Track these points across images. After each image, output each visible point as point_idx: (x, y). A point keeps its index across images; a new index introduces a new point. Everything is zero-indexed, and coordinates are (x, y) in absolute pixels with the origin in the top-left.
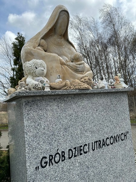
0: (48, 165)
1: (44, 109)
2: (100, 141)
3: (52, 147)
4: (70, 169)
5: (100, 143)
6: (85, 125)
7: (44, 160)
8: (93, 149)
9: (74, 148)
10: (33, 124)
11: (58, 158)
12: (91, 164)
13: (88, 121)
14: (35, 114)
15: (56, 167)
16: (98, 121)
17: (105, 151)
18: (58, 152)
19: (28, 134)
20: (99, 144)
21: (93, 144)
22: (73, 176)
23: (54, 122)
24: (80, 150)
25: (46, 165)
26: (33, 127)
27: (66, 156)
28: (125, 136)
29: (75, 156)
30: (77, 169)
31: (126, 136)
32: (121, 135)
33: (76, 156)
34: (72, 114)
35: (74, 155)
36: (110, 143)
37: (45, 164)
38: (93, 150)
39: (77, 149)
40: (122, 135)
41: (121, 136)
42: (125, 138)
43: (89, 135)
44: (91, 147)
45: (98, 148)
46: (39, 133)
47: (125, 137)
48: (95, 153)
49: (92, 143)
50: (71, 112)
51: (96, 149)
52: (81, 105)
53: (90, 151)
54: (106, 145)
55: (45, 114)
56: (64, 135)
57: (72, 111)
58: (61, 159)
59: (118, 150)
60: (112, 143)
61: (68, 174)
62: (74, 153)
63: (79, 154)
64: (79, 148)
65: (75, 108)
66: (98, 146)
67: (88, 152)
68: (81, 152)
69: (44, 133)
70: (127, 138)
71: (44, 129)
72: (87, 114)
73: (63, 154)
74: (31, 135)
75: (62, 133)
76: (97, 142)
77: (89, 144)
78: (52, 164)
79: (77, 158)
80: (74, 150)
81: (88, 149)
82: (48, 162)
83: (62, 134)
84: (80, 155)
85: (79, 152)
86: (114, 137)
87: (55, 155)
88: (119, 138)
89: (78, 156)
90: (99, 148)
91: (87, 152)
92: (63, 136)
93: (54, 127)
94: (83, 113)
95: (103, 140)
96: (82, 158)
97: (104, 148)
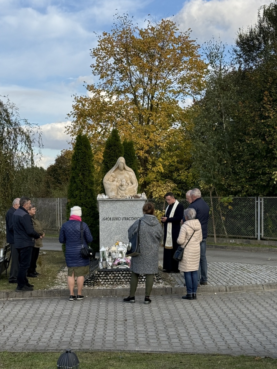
0: (105, 220)
1: (105, 204)
3: (107, 215)
6: (120, 211)
9: (115, 218)
10: (102, 208)
11: (109, 219)
14: (102, 205)
22: (113, 226)
23: (108, 208)
27: (112, 219)
30: (115, 224)
46: (103, 211)
52: (119, 204)
88: (136, 218)
90: (125, 220)
92: (111, 213)
94: (120, 207)
95: (128, 218)
96: (118, 221)
97: (128, 221)
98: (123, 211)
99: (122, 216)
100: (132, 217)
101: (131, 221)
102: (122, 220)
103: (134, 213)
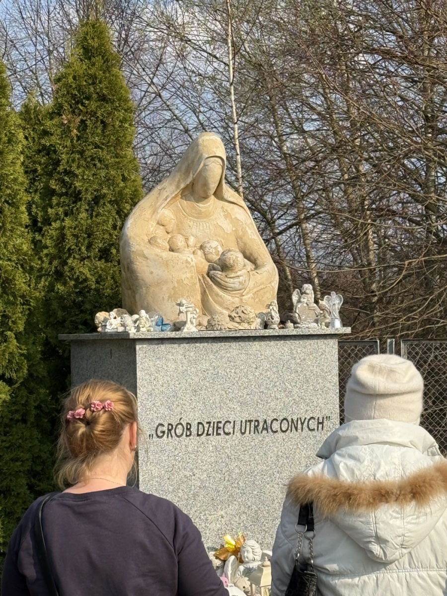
0: (166, 435)
1: (164, 358)
2: (257, 421)
3: (172, 413)
4: (197, 452)
5: (258, 425)
6: (230, 390)
7: (160, 429)
8: (243, 431)
9: (207, 423)
11: (181, 432)
12: (236, 454)
13: (236, 384)
15: (176, 442)
16: (257, 386)
17: (266, 440)
18: (182, 421)
19: (142, 389)
20: (256, 427)
21: (244, 425)
22: (202, 462)
23: (177, 379)
24: (217, 428)
25: (163, 436)
26: (148, 381)
27: (194, 430)
28: (319, 423)
29: (208, 434)
30: (209, 455)
31: (322, 423)
32: (309, 420)
33: (210, 435)
34: (207, 370)
36: (279, 430)
37: (162, 434)
38: (243, 434)
39: (212, 425)
40: (313, 420)
41: (308, 422)
42: (318, 427)
43: (235, 407)
44: (237, 427)
45: (252, 433)
46: (156, 390)
47: (320, 426)
48: (245, 438)
49: (242, 421)
50: (205, 365)
52: (225, 357)
53: (235, 433)
54: (269, 430)
55: (164, 365)
56: (191, 400)
57: (207, 365)
58: (185, 433)
59: (297, 445)
60: (284, 429)
61: (195, 457)
62: (206, 429)
63: (215, 433)
64: (215, 424)
65: (214, 360)
66: (252, 429)
67: (232, 434)
68: (219, 432)
69: (162, 392)
70: (325, 429)
71: (162, 386)
72: (235, 373)
73: (189, 427)
74: (145, 391)
75: (188, 396)
76: (250, 421)
77: (234, 422)
78: (172, 436)
79: (211, 437)
80: (206, 426)
81: (232, 430)
82: (166, 432)
83: (188, 398)
84: (217, 435)
85: (215, 430)
86: (290, 419)
87: (177, 426)
88: (302, 424)
89: (213, 435)
90: (254, 433)
91: (230, 433)
92: (190, 402)
93: (177, 386)
94: (228, 370)
95: (265, 422)
96: (220, 441)
97: (266, 435)
98: (245, 388)
99: (239, 415)
100: (285, 419)
101: (280, 435)
102: (239, 431)
103: (291, 399)
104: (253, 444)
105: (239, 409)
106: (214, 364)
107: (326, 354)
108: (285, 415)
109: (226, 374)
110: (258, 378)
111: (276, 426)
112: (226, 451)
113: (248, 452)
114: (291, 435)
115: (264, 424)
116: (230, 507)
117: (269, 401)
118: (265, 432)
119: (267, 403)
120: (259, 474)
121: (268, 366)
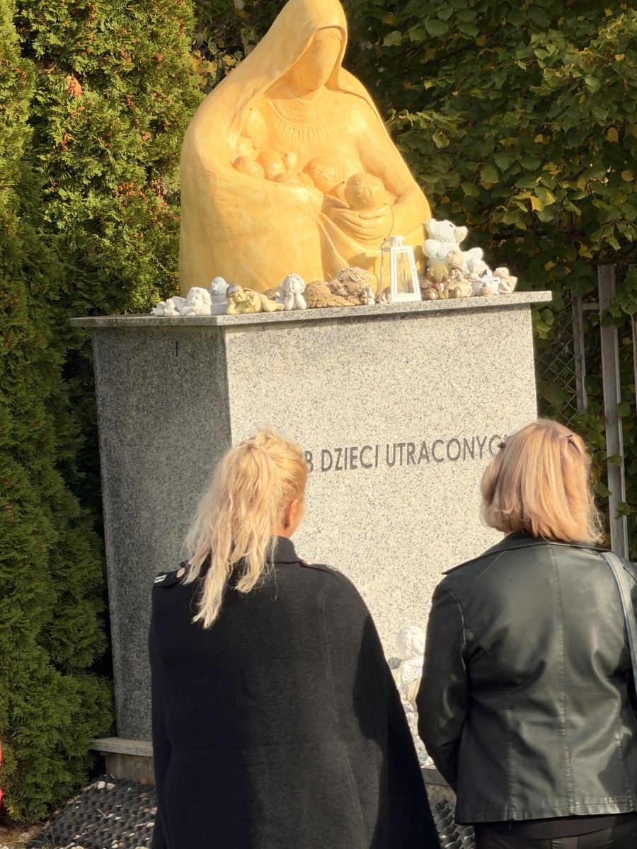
1: (267, 353)
2: (412, 444)
4: (323, 495)
5: (413, 452)
6: (368, 398)
8: (391, 462)
9: (336, 450)
10: (245, 382)
12: (381, 497)
13: (376, 388)
14: (248, 362)
16: (409, 391)
17: (427, 473)
19: (236, 401)
20: (410, 454)
21: (391, 450)
22: (331, 511)
23: (289, 384)
24: (352, 458)
26: (245, 388)
27: (316, 462)
29: (338, 468)
30: (341, 499)
32: (492, 440)
33: (340, 468)
34: (333, 368)
35: (334, 464)
36: (445, 457)
38: (392, 464)
39: (343, 453)
40: (497, 440)
41: (490, 442)
43: (377, 424)
44: (382, 455)
45: (405, 463)
46: (257, 402)
48: (394, 473)
49: (388, 446)
50: (329, 361)
51: (398, 462)
52: (358, 346)
53: (378, 465)
54: (431, 458)
55: (267, 363)
56: (311, 415)
60: (453, 456)
61: (320, 504)
62: (335, 460)
63: (348, 466)
64: (349, 452)
65: (343, 353)
66: (405, 457)
67: (374, 466)
68: (354, 463)
69: (267, 405)
71: (267, 396)
72: (375, 371)
74: (241, 405)
75: (305, 409)
76: (401, 445)
77: (377, 447)
79: (342, 473)
80: (335, 455)
81: (374, 459)
83: (306, 413)
84: (351, 469)
85: (349, 461)
86: (461, 441)
88: (481, 446)
89: (346, 468)
90: (408, 463)
91: (371, 465)
92: (309, 418)
93: (289, 394)
94: (365, 367)
95: (424, 445)
96: (357, 477)
97: (425, 466)
98: (391, 393)
99: (385, 436)
100: (453, 440)
101: (448, 465)
102: (385, 461)
103: (461, 408)
104: (406, 480)
105: (383, 426)
106: (342, 359)
107: (515, 335)
108: (453, 435)
109: (360, 373)
110: (410, 378)
111: (440, 451)
112: (366, 493)
113: (400, 493)
114: (465, 464)
115: (422, 450)
116: (376, 578)
117: (429, 413)
118: (424, 461)
119: (425, 415)
120: (418, 527)
121: (426, 357)
